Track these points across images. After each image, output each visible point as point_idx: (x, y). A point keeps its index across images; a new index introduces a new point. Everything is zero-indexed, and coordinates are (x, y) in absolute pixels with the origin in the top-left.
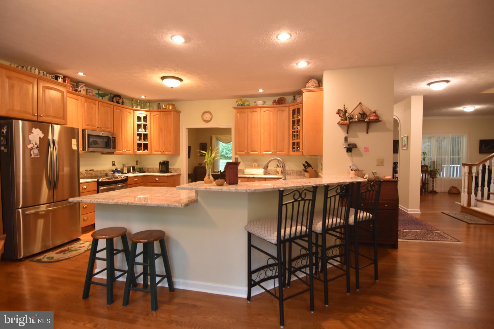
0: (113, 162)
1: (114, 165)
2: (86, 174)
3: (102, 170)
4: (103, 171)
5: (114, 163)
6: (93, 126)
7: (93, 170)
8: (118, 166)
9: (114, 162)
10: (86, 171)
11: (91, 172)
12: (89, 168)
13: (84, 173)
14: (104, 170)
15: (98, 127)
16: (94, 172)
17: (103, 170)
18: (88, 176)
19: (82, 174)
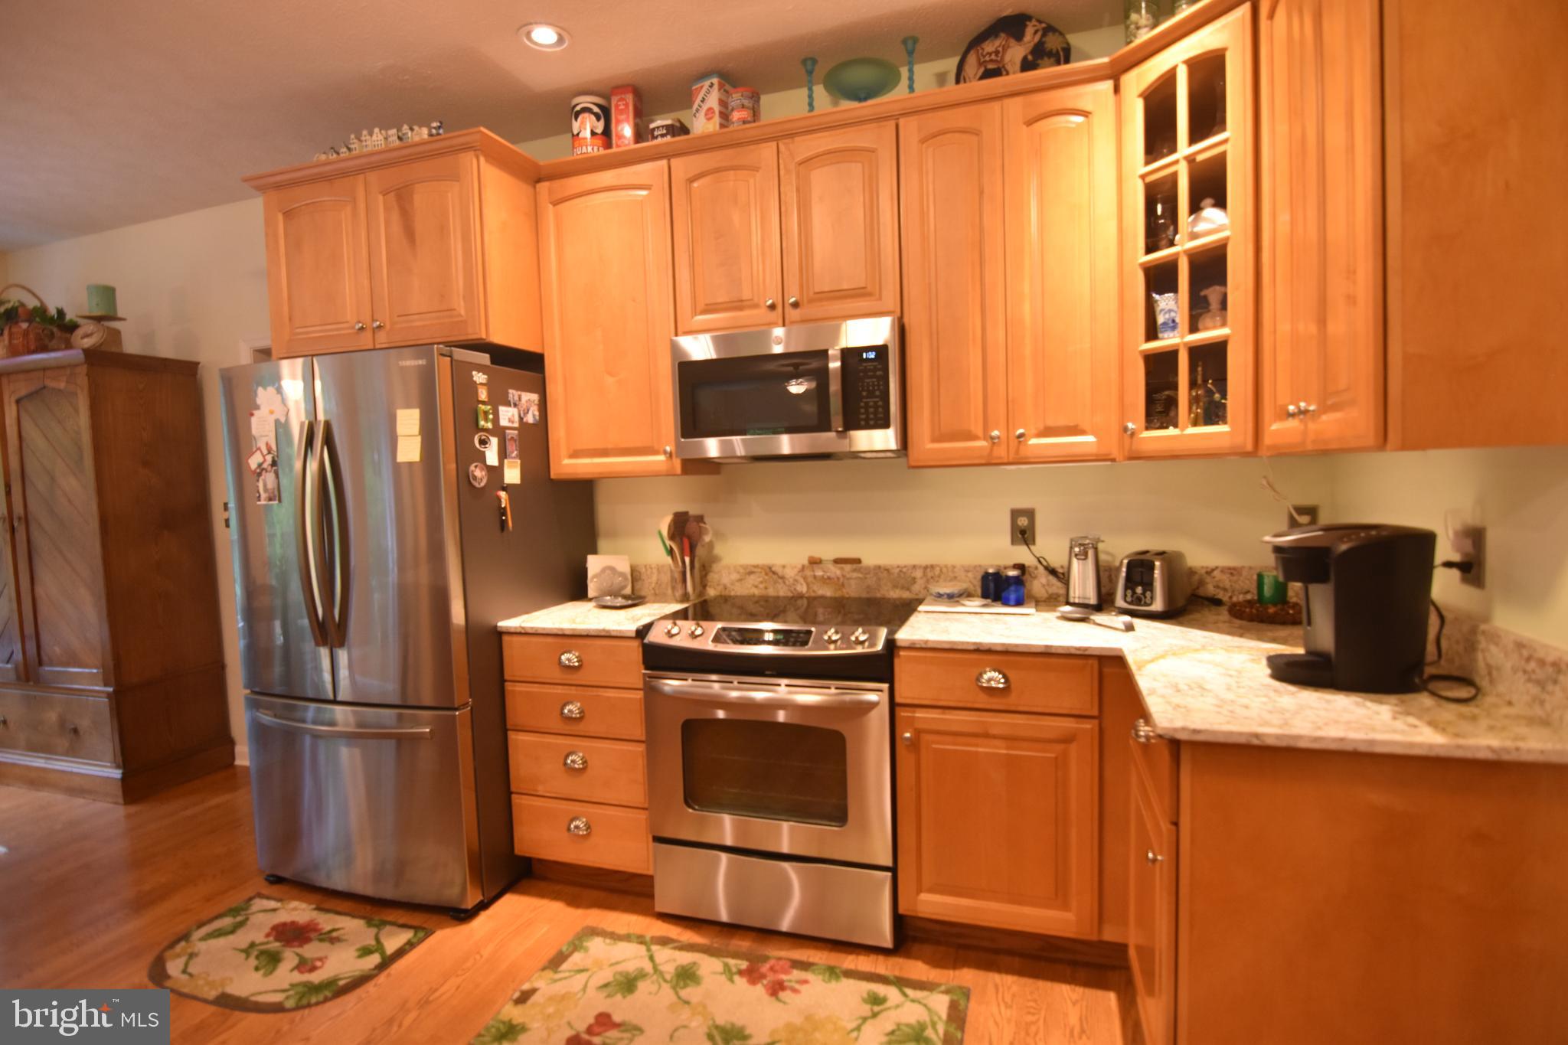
0: (1015, 514)
1: (1024, 535)
2: (802, 581)
3: (914, 567)
4: (918, 574)
5: (1023, 522)
6: (741, 309)
7: (858, 561)
8: (1051, 547)
9: (1030, 514)
10: (815, 562)
11: (838, 573)
12: (829, 549)
13: (790, 573)
14: (932, 567)
15: (773, 307)
16: (855, 575)
17: (926, 568)
18: (820, 592)
19: (782, 578)
